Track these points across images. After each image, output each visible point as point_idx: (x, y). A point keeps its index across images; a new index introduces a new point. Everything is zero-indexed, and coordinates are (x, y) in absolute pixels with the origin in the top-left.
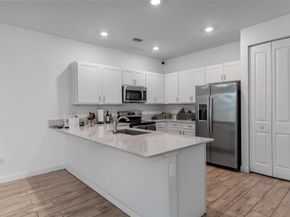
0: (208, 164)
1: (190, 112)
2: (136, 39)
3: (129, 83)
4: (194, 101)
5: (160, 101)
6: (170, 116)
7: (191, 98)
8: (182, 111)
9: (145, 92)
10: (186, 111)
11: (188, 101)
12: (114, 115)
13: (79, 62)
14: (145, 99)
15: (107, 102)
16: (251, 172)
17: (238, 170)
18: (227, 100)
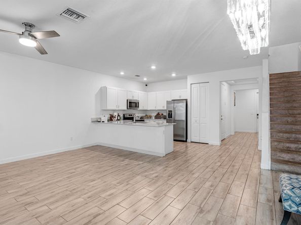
0: (174, 140)
1: (162, 114)
2: (137, 75)
3: (130, 98)
4: (165, 108)
5: (145, 109)
6: (151, 117)
7: (164, 107)
8: (158, 114)
9: (138, 103)
10: (161, 114)
11: (162, 108)
12: (122, 116)
13: (108, 87)
14: (138, 107)
15: (120, 108)
16: (191, 142)
17: (186, 141)
18: (181, 108)
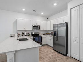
2: (34, 11)
14: (40, 29)
16: (71, 57)
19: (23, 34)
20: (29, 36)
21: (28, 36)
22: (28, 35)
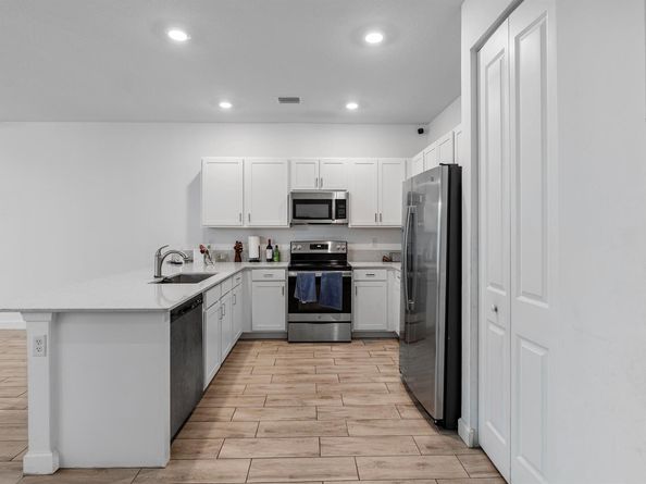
3: (306, 185)
19: (239, 248)
20: (275, 264)
21: (270, 265)
22: (271, 260)
